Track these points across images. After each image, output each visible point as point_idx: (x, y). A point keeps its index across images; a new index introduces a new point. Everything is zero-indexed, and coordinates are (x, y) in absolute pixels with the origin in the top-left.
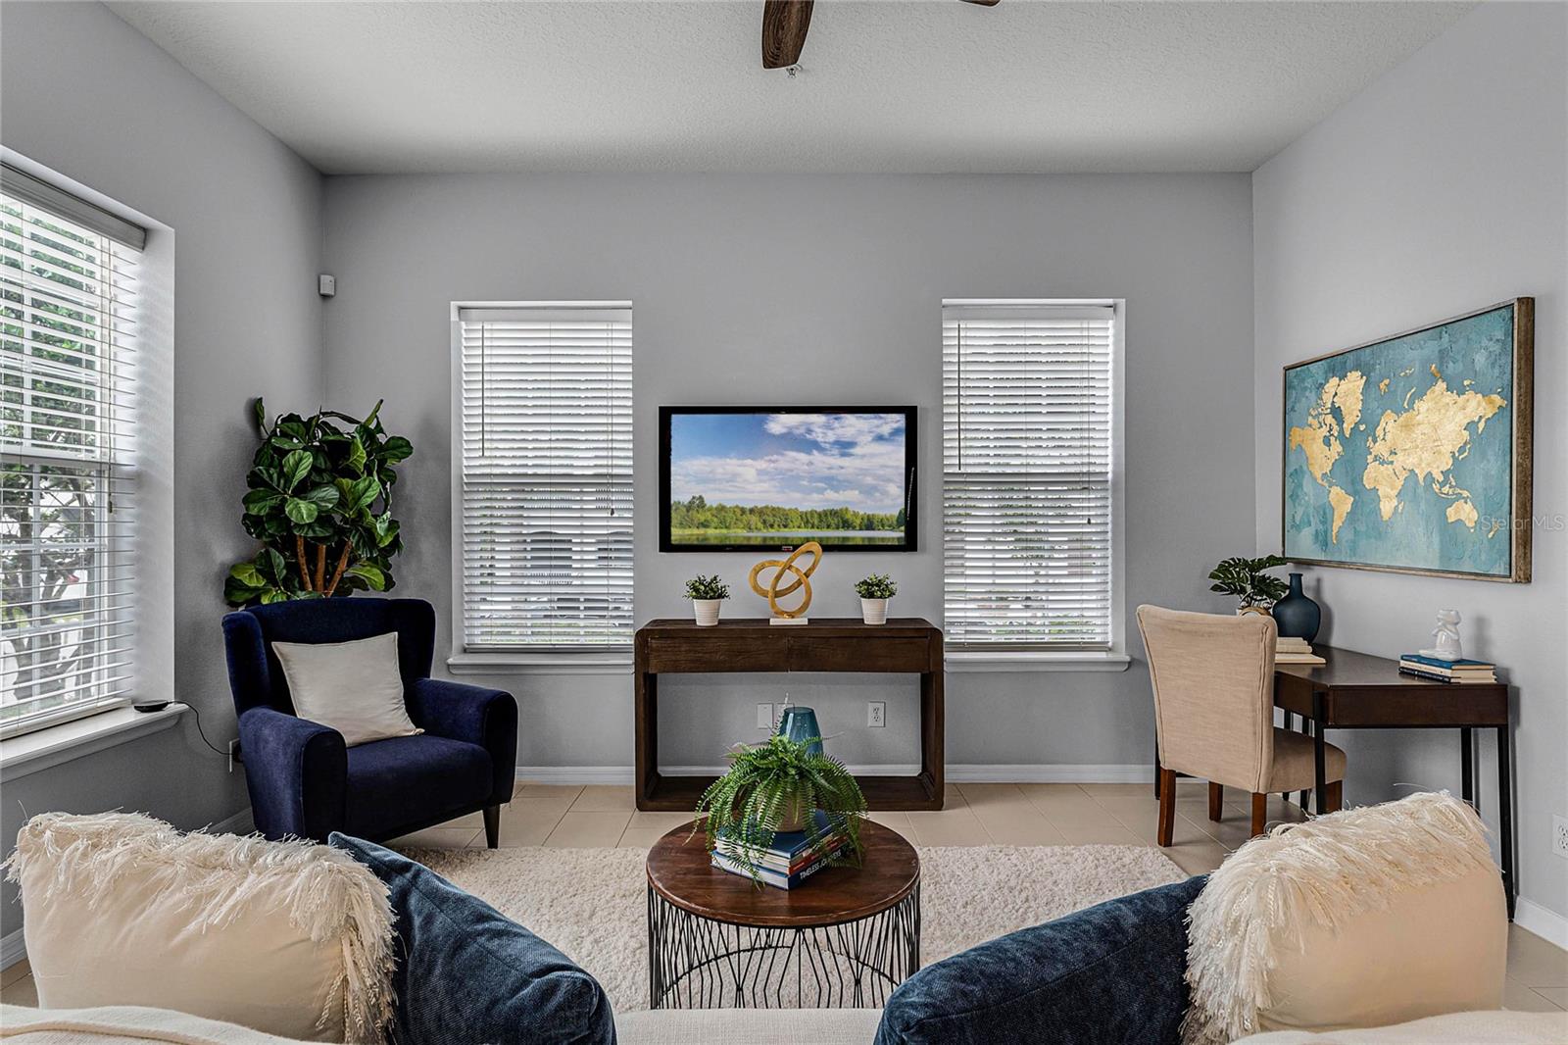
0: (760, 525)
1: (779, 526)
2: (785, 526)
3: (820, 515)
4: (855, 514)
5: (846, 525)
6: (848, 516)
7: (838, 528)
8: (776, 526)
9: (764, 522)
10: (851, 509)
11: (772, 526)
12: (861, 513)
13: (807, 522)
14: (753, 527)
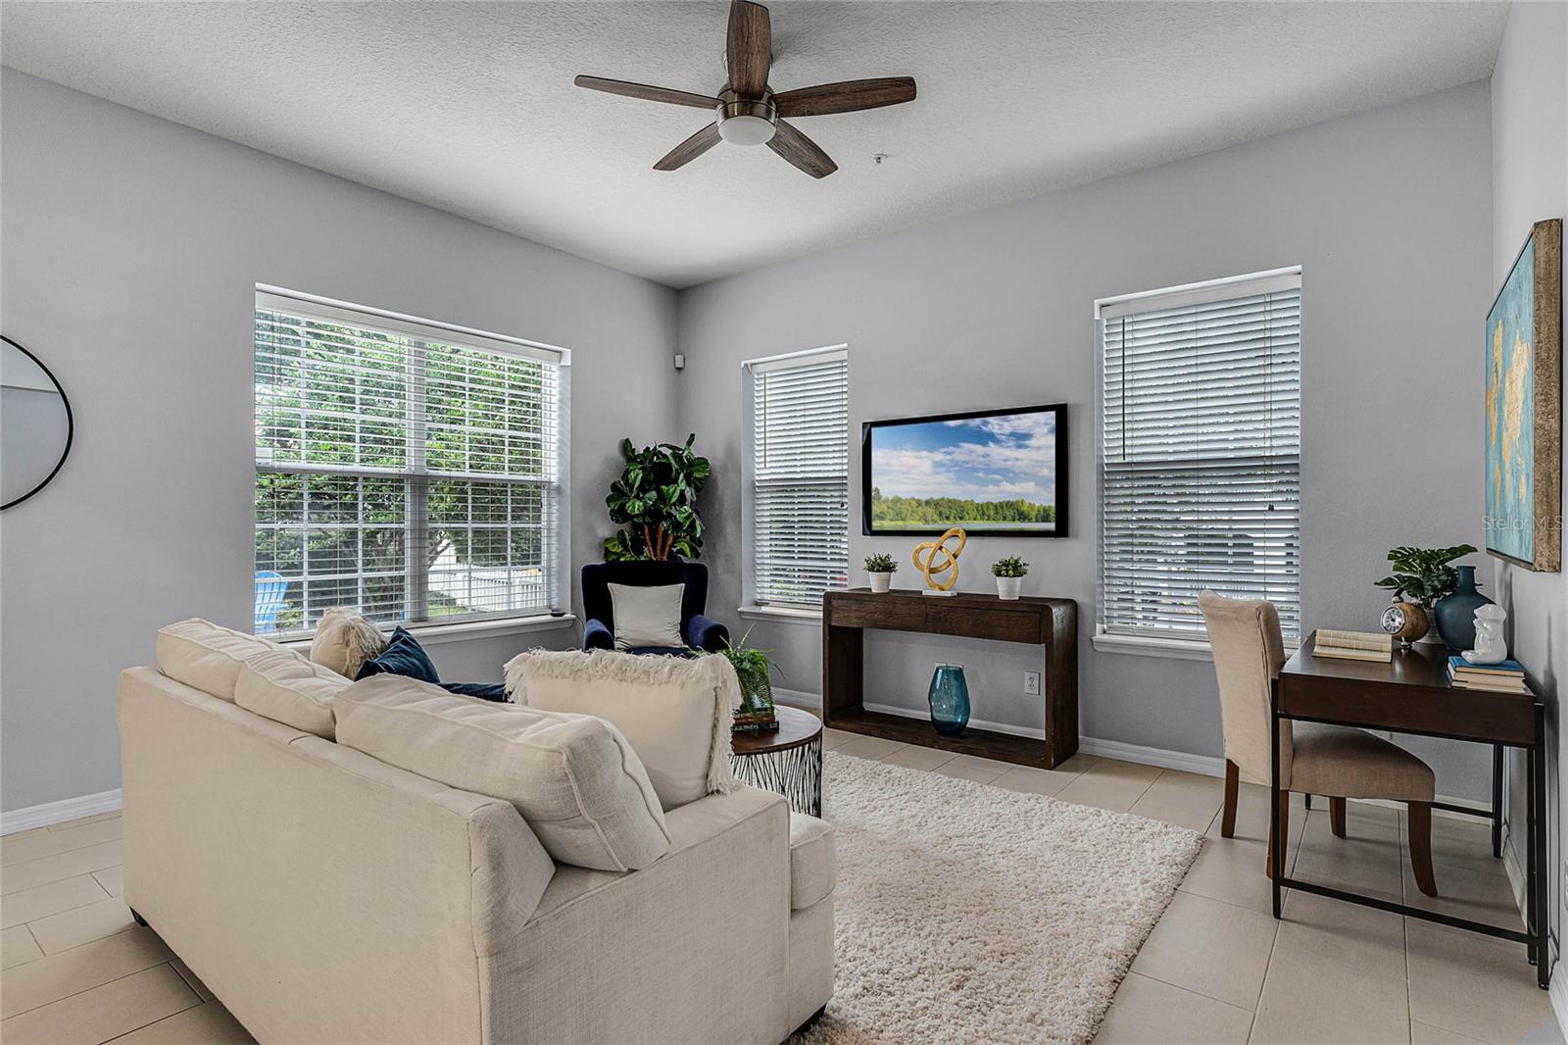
0: (936, 517)
1: (955, 518)
2: (961, 518)
3: (996, 506)
4: (1031, 506)
5: (1023, 517)
6: (1025, 508)
7: (1014, 520)
8: (952, 518)
9: (940, 514)
10: (1027, 501)
11: (948, 518)
12: (1037, 505)
13: (984, 514)
14: (929, 518)
